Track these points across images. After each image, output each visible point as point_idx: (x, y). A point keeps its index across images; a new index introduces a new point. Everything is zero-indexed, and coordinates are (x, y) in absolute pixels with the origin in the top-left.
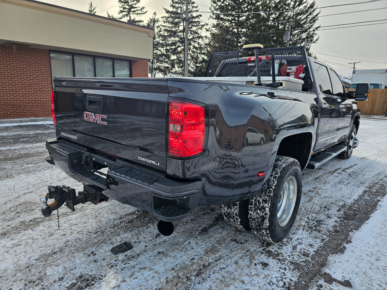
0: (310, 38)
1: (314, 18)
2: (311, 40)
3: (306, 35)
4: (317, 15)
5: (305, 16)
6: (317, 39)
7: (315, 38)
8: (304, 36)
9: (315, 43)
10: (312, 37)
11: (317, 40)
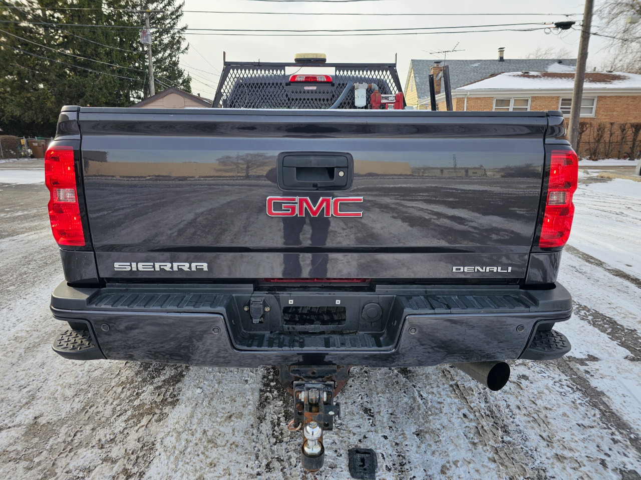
0: (175, 44)
1: (177, 11)
2: (178, 49)
3: (168, 39)
4: (180, 7)
5: (161, 6)
6: (186, 46)
7: (183, 45)
8: (166, 39)
9: (185, 54)
10: (179, 42)
11: (186, 49)
